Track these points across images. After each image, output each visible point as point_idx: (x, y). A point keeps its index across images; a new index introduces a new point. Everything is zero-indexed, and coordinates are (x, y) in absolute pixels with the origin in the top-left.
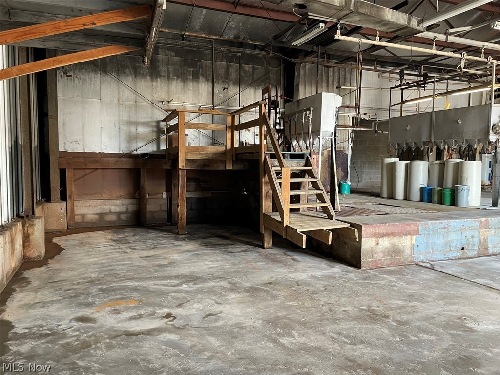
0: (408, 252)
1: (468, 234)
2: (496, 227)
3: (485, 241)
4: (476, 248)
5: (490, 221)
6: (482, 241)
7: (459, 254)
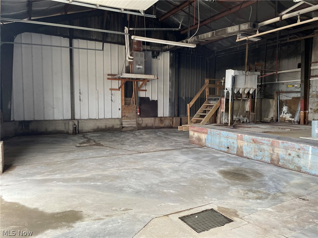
0: (204, 141)
1: (231, 140)
2: (248, 141)
3: (241, 147)
4: (235, 150)
5: (244, 137)
6: (239, 147)
7: (226, 150)
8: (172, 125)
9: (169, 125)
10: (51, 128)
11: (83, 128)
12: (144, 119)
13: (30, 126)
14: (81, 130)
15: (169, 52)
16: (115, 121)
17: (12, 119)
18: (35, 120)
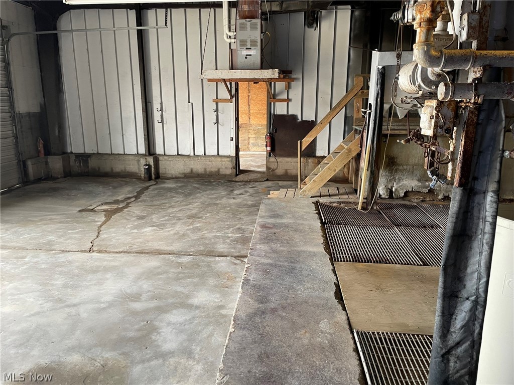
8: (346, 175)
9: (341, 175)
10: (118, 167)
11: (167, 170)
12: (280, 159)
13: (90, 162)
14: (163, 174)
15: (349, 7)
16: (222, 161)
17: (69, 151)
18: (98, 153)
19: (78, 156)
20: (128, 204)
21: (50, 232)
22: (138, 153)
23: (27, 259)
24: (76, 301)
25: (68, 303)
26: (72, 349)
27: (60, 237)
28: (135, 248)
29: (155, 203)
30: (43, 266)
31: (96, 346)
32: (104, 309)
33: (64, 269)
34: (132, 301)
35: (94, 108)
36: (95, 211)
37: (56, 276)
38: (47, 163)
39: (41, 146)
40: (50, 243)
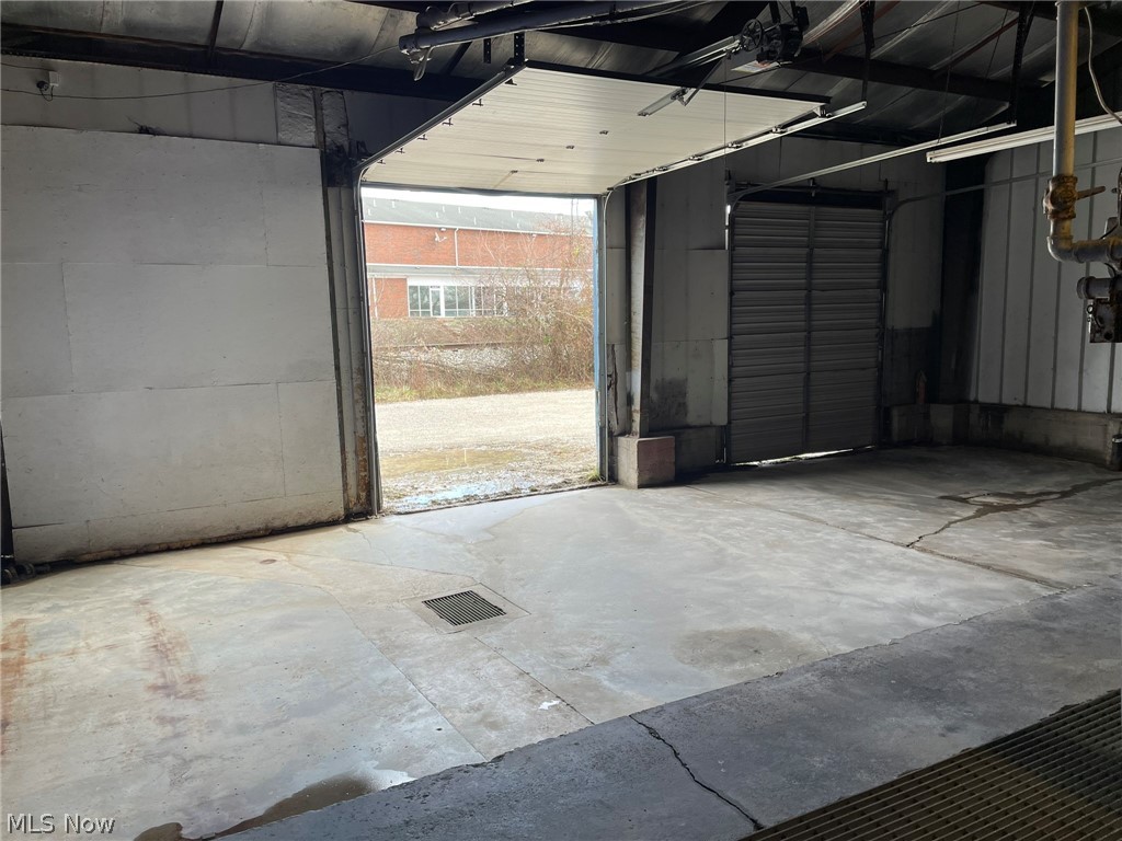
13: (1006, 420)
17: (972, 398)
18: (1025, 406)
19: (987, 408)
20: (1038, 502)
21: (872, 513)
22: (1109, 411)
23: (819, 535)
24: (845, 590)
25: (835, 589)
26: (808, 629)
27: (879, 521)
28: (983, 560)
29: (1096, 509)
30: (832, 546)
31: (836, 635)
32: (873, 608)
33: (857, 556)
34: (918, 613)
35: (1030, 319)
36: (968, 502)
37: (842, 560)
38: (927, 416)
39: (922, 385)
40: (861, 525)
